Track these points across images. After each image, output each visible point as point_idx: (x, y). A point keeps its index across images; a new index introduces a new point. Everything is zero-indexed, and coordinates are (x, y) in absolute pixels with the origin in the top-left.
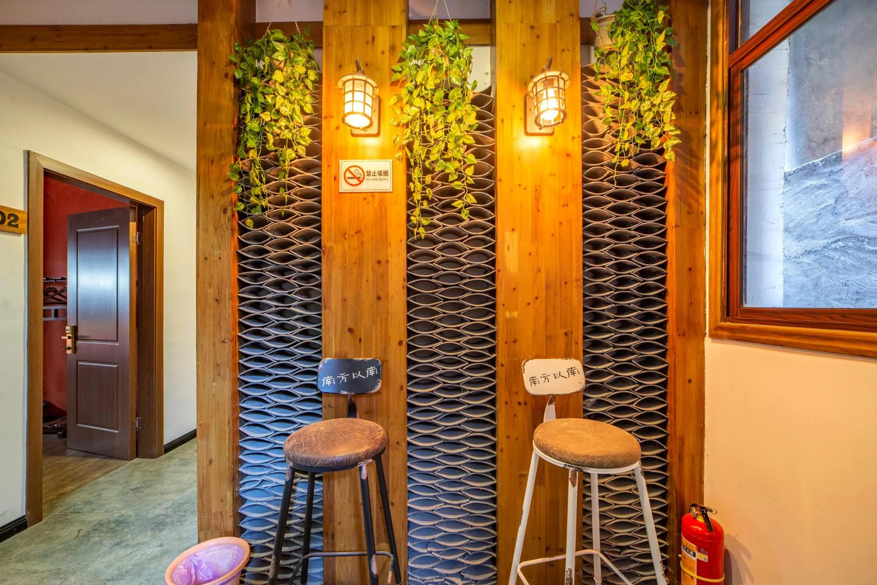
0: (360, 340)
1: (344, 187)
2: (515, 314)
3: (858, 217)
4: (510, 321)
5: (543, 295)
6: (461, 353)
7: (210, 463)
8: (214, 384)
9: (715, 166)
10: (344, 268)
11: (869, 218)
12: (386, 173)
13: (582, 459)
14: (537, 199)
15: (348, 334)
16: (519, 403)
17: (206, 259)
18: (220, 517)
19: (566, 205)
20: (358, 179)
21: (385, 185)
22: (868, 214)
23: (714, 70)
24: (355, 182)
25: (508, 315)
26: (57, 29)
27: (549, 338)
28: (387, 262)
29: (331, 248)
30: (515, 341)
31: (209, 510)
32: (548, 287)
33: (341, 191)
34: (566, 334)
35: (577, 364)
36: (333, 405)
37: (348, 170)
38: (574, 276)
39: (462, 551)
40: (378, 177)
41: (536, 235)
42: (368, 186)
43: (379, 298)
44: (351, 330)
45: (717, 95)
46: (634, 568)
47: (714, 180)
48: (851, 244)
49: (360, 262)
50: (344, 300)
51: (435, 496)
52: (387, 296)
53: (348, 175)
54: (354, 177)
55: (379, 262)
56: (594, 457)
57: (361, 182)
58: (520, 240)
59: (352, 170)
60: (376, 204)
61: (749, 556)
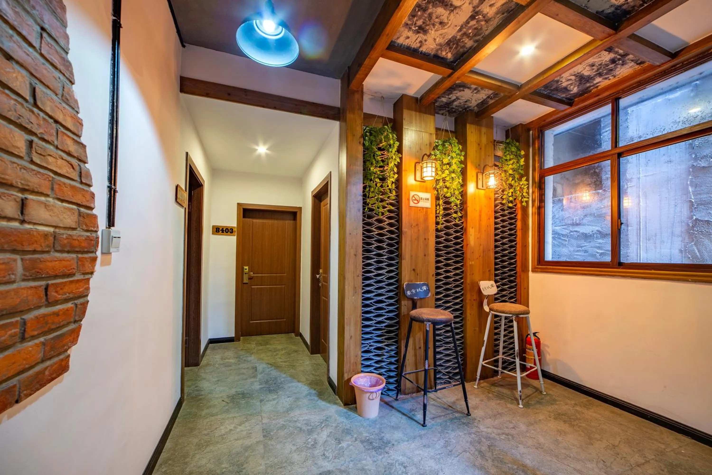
0: (418, 274)
1: (412, 204)
2: (473, 263)
3: (560, 226)
4: (471, 266)
5: (482, 255)
6: (451, 280)
7: (351, 338)
8: (353, 297)
9: (534, 208)
10: (411, 241)
11: (563, 227)
12: (428, 199)
13: (518, 312)
14: (480, 216)
15: (413, 271)
16: (474, 300)
17: (350, 234)
18: (355, 364)
19: (489, 219)
20: (417, 200)
21: (428, 204)
22: (563, 225)
23: (534, 173)
24: (416, 202)
25: (471, 263)
26: (246, 91)
27: (484, 273)
28: (428, 239)
29: (406, 232)
30: (473, 274)
31: (350, 362)
32: (483, 252)
33: (410, 205)
34: (489, 271)
35: (493, 282)
36: (406, 305)
37: (413, 196)
38: (492, 248)
39: (451, 367)
40: (425, 201)
41: (480, 231)
42: (421, 204)
43: (425, 255)
44: (414, 270)
45: (535, 183)
46: (507, 365)
47: (534, 213)
48: (556, 236)
49: (418, 238)
50: (411, 256)
51: (441, 344)
52: (428, 254)
53: (414, 199)
54: (416, 200)
55: (425, 239)
56: (522, 311)
57: (418, 202)
58: (475, 232)
59: (415, 196)
60: (424, 213)
61: (548, 347)
